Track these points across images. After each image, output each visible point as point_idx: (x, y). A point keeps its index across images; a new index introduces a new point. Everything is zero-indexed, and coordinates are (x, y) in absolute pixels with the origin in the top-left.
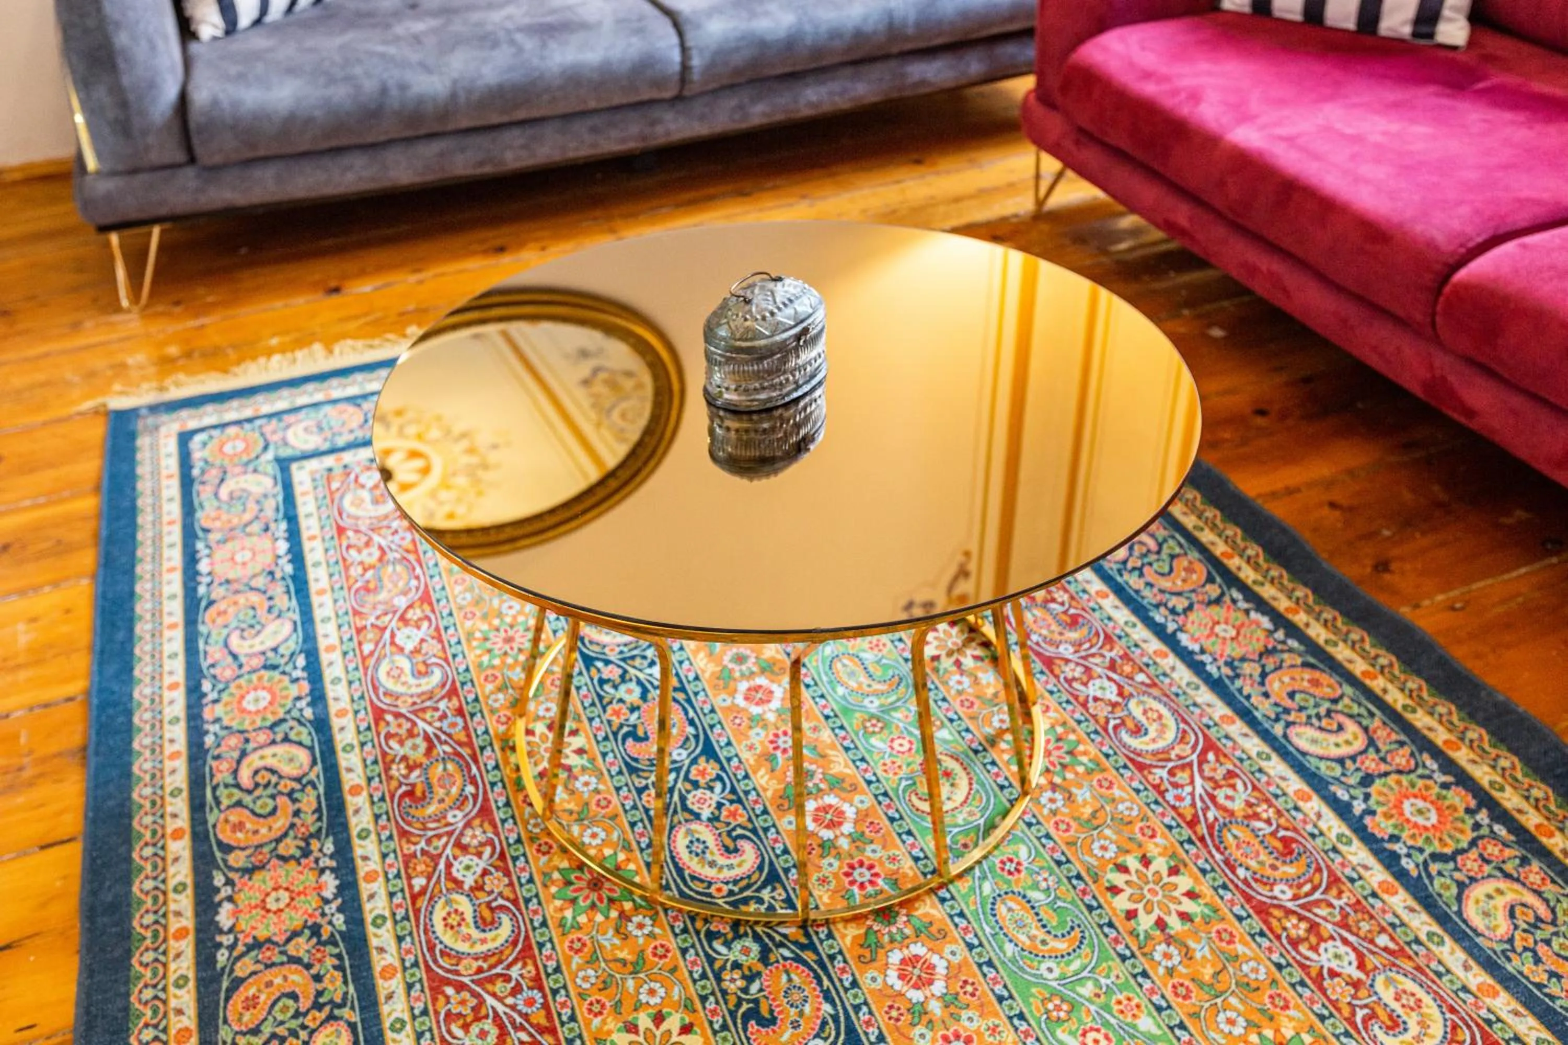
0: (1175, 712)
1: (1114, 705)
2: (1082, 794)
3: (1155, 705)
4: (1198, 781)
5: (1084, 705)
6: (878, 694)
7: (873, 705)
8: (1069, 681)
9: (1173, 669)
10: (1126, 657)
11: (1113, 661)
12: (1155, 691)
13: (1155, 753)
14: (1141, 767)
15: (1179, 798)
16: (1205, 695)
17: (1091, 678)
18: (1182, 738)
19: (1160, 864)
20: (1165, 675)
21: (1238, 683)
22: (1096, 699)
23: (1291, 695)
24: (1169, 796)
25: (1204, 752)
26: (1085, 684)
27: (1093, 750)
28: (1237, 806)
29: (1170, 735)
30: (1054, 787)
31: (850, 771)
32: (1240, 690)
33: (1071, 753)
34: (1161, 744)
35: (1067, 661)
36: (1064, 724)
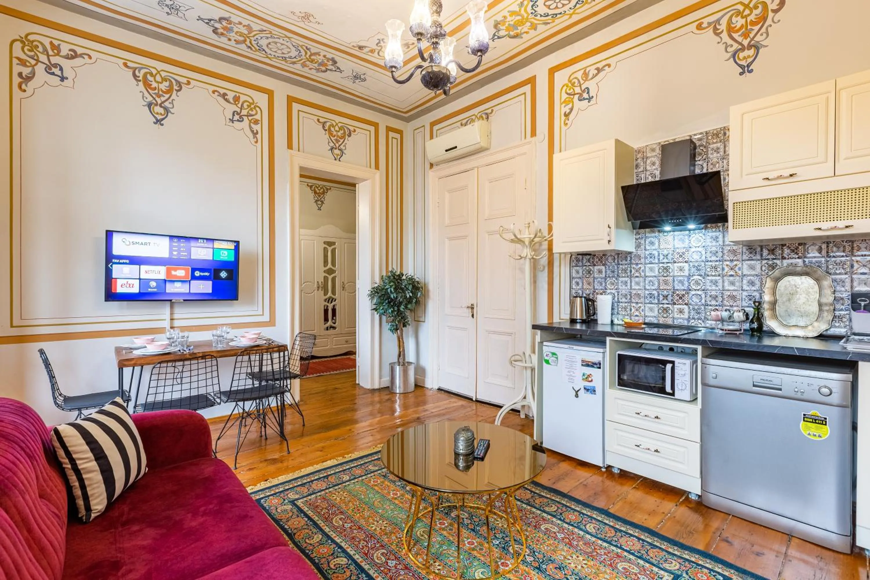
0: (374, 561)
1: (389, 559)
2: (394, 538)
3: (378, 561)
4: (370, 546)
5: (396, 558)
6: (445, 550)
7: (444, 547)
8: (400, 564)
9: (374, 573)
10: (386, 574)
11: (390, 572)
12: (379, 565)
13: (379, 550)
14: (382, 546)
15: (374, 541)
16: (366, 567)
17: (395, 566)
18: (373, 556)
19: (378, 529)
20: (376, 571)
21: (358, 573)
22: (393, 560)
23: (345, 572)
24: (376, 541)
25: (368, 552)
26: (396, 564)
27: (393, 547)
28: (362, 542)
29: (375, 555)
30: (400, 538)
31: (442, 532)
32: (357, 571)
33: (397, 545)
34: (377, 552)
35: (401, 569)
36: (400, 551)
